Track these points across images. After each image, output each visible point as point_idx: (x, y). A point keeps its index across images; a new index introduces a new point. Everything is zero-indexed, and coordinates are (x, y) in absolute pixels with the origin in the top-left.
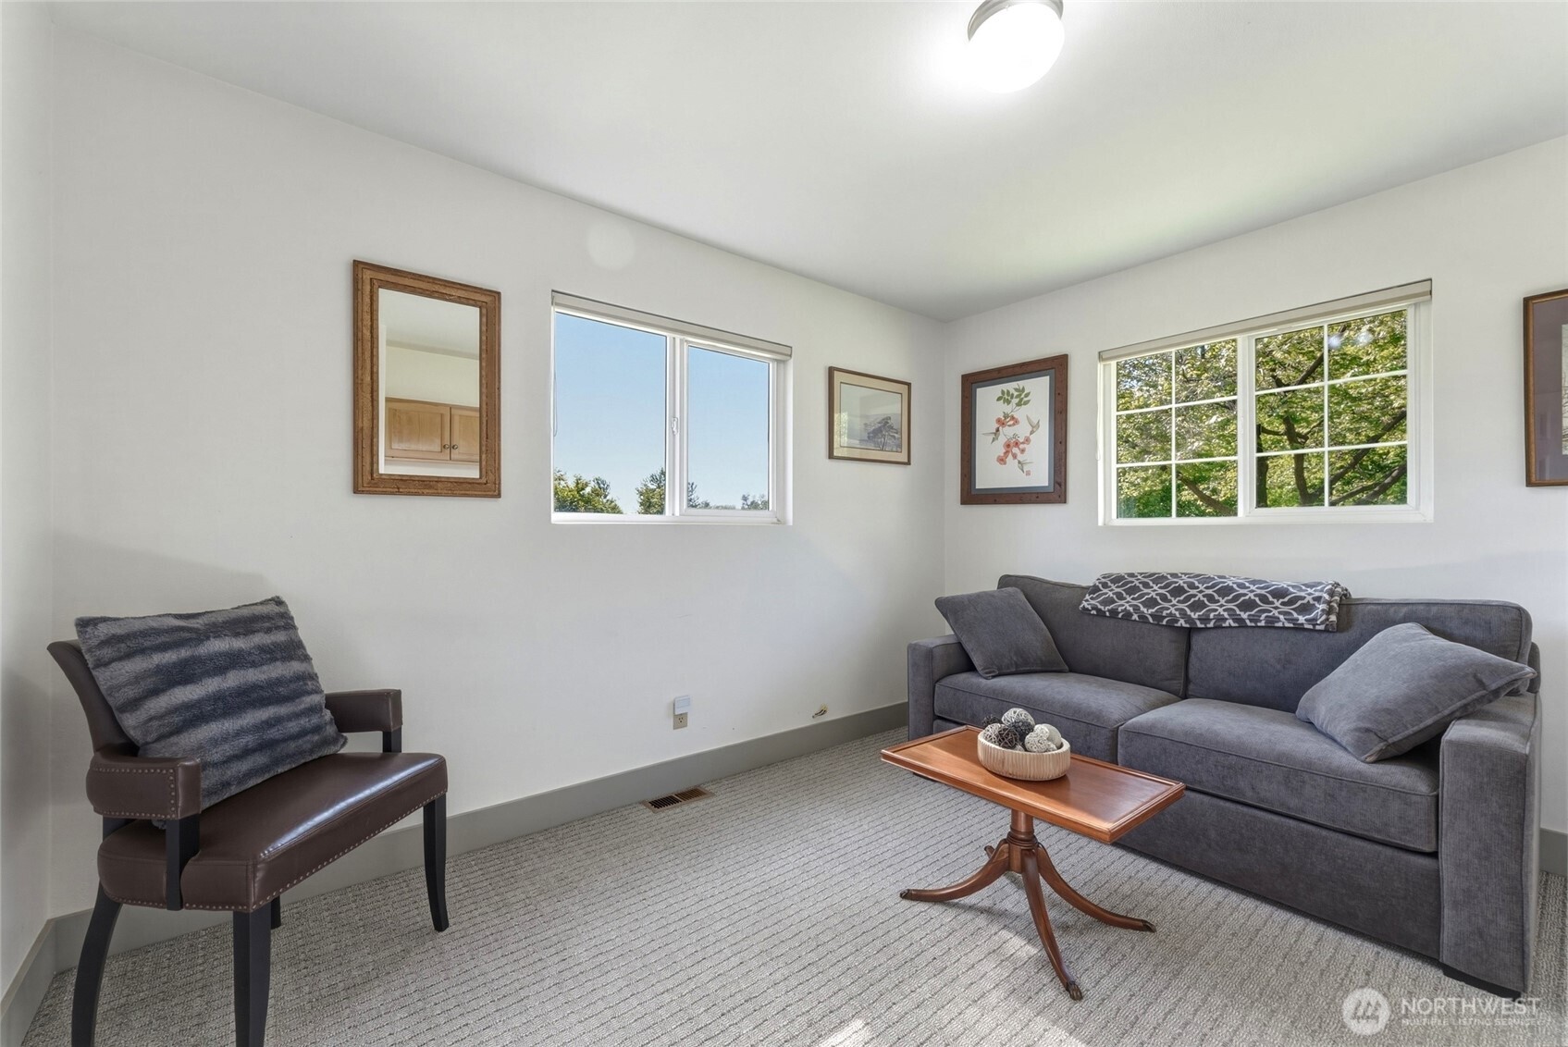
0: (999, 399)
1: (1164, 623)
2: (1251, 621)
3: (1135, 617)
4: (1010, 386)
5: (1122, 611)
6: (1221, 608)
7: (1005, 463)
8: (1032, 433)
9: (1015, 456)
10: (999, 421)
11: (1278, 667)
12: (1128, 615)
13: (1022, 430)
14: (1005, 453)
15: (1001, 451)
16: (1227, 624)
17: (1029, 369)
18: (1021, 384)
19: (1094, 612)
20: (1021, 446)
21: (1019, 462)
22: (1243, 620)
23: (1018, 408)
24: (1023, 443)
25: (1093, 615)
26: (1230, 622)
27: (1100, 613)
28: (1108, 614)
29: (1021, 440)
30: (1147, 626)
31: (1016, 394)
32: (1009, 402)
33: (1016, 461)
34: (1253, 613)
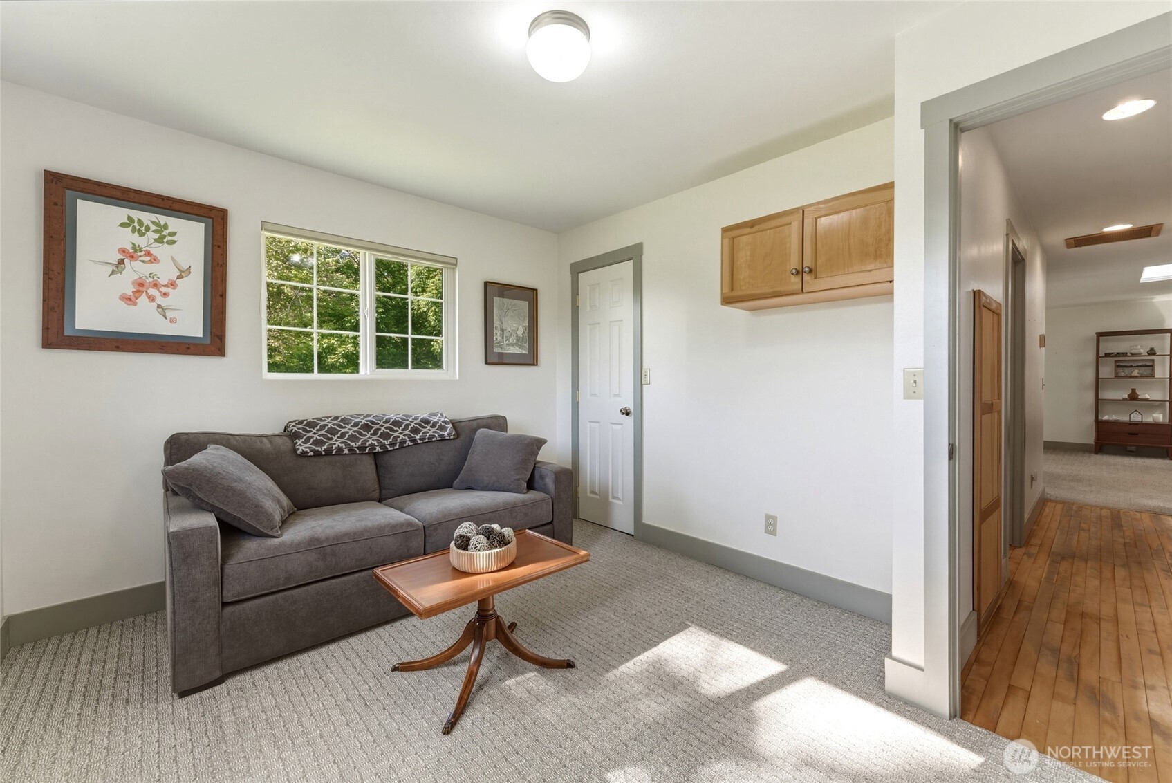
0: (123, 225)
1: (367, 451)
2: (420, 439)
3: (346, 451)
4: (147, 217)
5: (336, 448)
6: (401, 434)
7: (135, 304)
8: (178, 278)
9: (152, 299)
10: (123, 251)
11: (437, 464)
12: (340, 450)
13: (165, 272)
14: (134, 292)
15: (129, 290)
16: (406, 445)
17: (176, 206)
18: (163, 219)
19: (312, 454)
20: (164, 290)
21: (159, 306)
22: (416, 440)
23: (156, 244)
24: (166, 286)
25: (311, 456)
26: (409, 443)
27: (317, 454)
28: (323, 453)
29: (163, 281)
30: (355, 456)
31: (153, 228)
32: (142, 235)
33: (155, 305)
34: (421, 434)
